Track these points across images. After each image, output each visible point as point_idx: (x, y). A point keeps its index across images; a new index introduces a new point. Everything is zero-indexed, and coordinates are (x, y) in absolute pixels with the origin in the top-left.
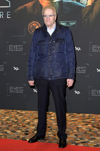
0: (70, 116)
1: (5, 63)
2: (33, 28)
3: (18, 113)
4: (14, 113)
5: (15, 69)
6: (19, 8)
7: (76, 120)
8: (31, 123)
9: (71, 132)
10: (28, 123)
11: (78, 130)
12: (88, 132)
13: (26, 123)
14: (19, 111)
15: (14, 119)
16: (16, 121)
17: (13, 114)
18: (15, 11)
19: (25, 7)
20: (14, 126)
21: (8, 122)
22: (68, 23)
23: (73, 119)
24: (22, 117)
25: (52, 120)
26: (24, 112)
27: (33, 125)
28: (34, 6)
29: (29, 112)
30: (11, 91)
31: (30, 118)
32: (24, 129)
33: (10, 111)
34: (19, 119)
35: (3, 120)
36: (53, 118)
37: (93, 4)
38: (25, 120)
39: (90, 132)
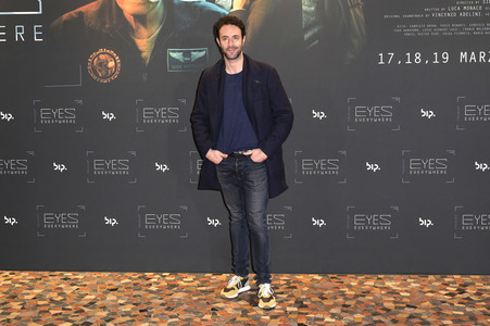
0: (197, 282)
1: (32, 153)
2: (100, 64)
3: (65, 279)
4: (54, 279)
5: (57, 167)
6: (65, 16)
7: (211, 291)
8: (98, 303)
9: (198, 320)
10: (92, 304)
11: (214, 314)
12: (238, 319)
13: (86, 303)
14: (69, 274)
15: (54, 295)
16: (60, 298)
17: (53, 283)
18: (56, 22)
19: (80, 13)
20: (53, 312)
21: (40, 303)
22: (187, 54)
23: (204, 288)
24: (76, 287)
25: (151, 292)
26: (80, 276)
27: (104, 308)
28: (101, 12)
29: (95, 275)
30: (47, 224)
31: (95, 291)
32: (79, 319)
33: (46, 274)
34: (68, 292)
35: (26, 297)
36: (153, 288)
37: (247, 8)
38: (82, 296)
39: (245, 319)
